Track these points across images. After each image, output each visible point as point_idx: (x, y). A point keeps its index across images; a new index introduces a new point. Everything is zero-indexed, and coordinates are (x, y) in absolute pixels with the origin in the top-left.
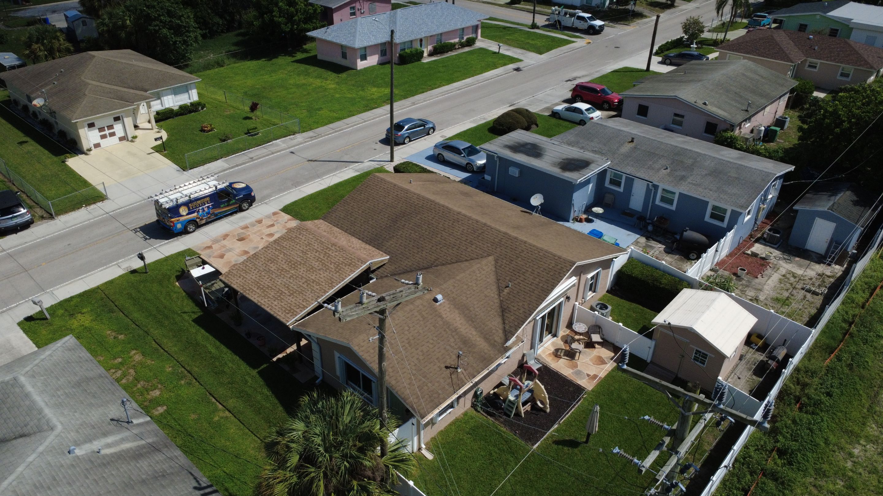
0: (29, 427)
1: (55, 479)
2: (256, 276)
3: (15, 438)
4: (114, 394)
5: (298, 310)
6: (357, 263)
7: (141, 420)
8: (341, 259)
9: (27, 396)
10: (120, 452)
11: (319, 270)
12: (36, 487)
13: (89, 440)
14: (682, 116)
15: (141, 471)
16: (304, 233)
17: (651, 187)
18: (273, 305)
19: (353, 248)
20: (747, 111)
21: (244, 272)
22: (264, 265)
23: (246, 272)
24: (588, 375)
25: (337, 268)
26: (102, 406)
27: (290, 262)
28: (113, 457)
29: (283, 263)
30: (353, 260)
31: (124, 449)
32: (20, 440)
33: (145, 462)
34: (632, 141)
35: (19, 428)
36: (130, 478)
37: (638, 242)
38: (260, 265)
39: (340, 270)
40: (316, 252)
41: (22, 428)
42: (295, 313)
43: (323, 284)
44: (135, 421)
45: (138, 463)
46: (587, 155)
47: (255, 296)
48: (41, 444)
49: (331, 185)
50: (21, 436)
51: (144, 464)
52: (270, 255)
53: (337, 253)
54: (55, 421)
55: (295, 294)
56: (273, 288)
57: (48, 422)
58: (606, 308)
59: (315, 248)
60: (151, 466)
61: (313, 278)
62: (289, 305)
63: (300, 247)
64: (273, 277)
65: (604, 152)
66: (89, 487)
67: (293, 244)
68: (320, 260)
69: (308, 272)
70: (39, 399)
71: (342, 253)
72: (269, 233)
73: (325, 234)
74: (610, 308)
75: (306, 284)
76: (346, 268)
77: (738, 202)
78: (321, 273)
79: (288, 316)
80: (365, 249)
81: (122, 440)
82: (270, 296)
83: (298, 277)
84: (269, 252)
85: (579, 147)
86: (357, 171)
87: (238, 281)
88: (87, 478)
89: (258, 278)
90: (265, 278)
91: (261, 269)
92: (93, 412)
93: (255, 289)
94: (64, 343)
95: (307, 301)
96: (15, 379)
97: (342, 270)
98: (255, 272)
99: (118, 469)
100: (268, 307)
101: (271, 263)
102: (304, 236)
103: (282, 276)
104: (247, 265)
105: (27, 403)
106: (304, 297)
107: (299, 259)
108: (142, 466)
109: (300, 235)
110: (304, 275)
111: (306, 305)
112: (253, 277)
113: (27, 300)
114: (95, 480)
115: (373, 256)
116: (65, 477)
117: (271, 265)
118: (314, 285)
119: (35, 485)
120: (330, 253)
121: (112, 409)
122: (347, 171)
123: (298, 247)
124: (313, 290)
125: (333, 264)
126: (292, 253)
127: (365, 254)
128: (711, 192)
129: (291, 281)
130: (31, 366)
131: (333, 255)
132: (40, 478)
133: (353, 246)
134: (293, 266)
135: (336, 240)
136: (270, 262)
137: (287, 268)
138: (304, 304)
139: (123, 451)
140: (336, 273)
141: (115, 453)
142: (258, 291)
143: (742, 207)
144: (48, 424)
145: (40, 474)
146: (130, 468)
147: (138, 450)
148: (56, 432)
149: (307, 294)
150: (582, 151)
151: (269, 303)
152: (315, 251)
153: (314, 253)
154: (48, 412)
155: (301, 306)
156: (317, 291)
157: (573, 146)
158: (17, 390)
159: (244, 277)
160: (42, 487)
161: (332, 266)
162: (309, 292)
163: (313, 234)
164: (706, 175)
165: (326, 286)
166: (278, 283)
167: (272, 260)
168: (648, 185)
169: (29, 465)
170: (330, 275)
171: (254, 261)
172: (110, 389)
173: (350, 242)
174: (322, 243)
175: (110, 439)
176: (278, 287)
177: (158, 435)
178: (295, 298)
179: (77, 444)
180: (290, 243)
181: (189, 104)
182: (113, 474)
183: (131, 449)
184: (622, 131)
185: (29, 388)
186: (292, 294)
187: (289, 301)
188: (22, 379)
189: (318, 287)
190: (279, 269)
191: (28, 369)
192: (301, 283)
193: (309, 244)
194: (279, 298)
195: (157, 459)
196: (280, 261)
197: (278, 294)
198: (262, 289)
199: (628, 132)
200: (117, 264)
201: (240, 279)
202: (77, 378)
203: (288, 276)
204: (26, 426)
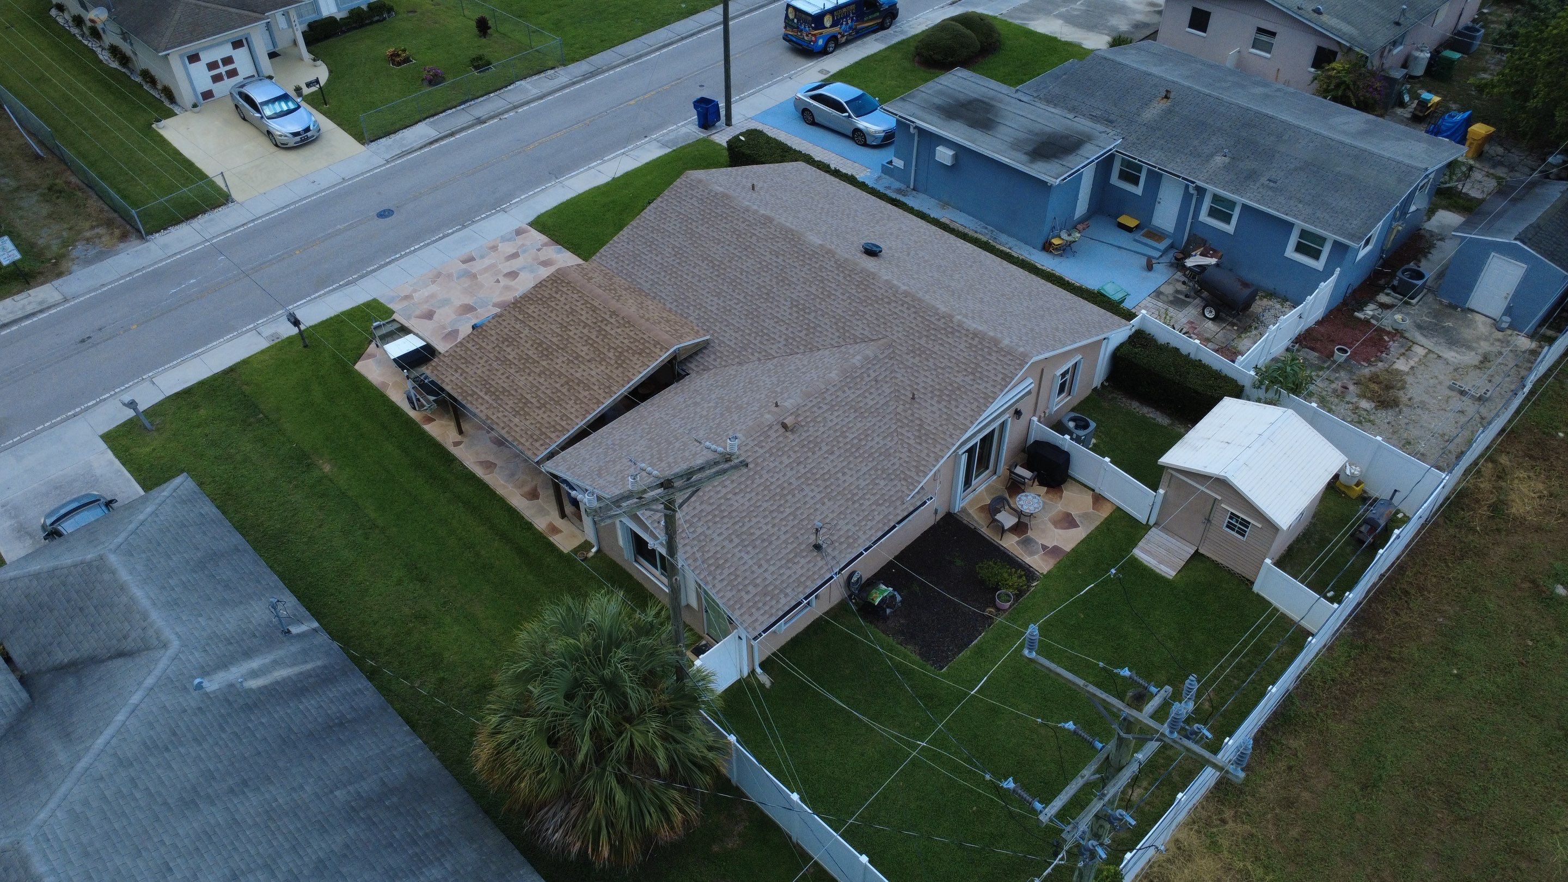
0: (130, 639)
1: (174, 734)
2: (484, 370)
3: (111, 658)
4: (258, 582)
5: (553, 436)
6: (653, 349)
7: (304, 628)
8: (626, 341)
9: (123, 588)
10: (272, 684)
11: (589, 361)
12: (148, 748)
13: (224, 664)
14: (1273, 34)
15: (306, 717)
16: (565, 289)
17: (1191, 191)
18: (512, 425)
19: (648, 320)
20: (1398, 24)
21: (463, 361)
22: (497, 349)
23: (467, 362)
24: (1044, 547)
25: (619, 358)
26: (241, 603)
27: (540, 345)
28: (262, 693)
29: (528, 345)
30: (647, 345)
31: (279, 679)
32: (119, 662)
33: (312, 702)
34: (1166, 97)
35: (114, 642)
36: (290, 729)
37: (1161, 293)
38: (489, 348)
39: (624, 361)
40: (584, 328)
41: (119, 640)
42: (547, 441)
43: (596, 388)
44: (295, 630)
45: (301, 702)
46: (1083, 124)
47: (483, 408)
48: (150, 673)
49: (618, 175)
50: (121, 654)
51: (310, 704)
52: (506, 330)
53: (619, 330)
54: (168, 634)
55: (548, 406)
56: (513, 392)
57: (158, 633)
58: (1086, 426)
59: (583, 318)
60: (321, 707)
61: (578, 375)
62: (538, 425)
63: (557, 316)
64: (512, 371)
65: (1112, 117)
66: (227, 746)
67: (545, 310)
68: (590, 342)
69: (571, 365)
70: (140, 594)
71: (627, 330)
72: (509, 270)
73: (600, 291)
74: (1093, 425)
75: (567, 387)
76: (634, 359)
77: (1348, 225)
78: (593, 366)
79: (537, 445)
80: (668, 321)
81: (276, 664)
82: (507, 407)
83: (553, 373)
84: (505, 323)
85: (1067, 108)
86: (665, 145)
87: (453, 378)
88: (223, 730)
89: (487, 373)
90: (499, 374)
91: (491, 356)
92: (227, 616)
93: (482, 394)
94: (175, 490)
95: (568, 418)
96: (101, 558)
97: (628, 361)
98: (482, 362)
99: (269, 713)
100: (503, 428)
101: (507, 346)
102: (564, 296)
103: (527, 371)
104: (467, 349)
105: (124, 599)
106: (563, 411)
107: (554, 340)
108: (306, 708)
109: (557, 293)
110: (563, 371)
111: (567, 427)
112: (479, 372)
113: (112, 393)
114: (235, 734)
115: (681, 337)
116: (189, 730)
117: (509, 350)
118: (580, 389)
119: (145, 743)
120: (608, 329)
121: (257, 608)
122: (647, 146)
123: (553, 315)
124: (577, 398)
125: (612, 350)
126: (543, 327)
127: (667, 332)
128: (1300, 206)
129: (542, 380)
130: (123, 535)
131: (612, 332)
132: (152, 733)
133: (647, 316)
134: (545, 353)
135: (619, 305)
136: (506, 343)
137: (535, 357)
138: (564, 423)
139: (277, 683)
140: (617, 368)
141: (265, 687)
142: (486, 398)
143: (1353, 235)
144: (158, 638)
145: (151, 725)
146: (289, 711)
147: (301, 681)
148: (171, 652)
149: (568, 407)
150: (1071, 116)
151: (505, 419)
152: (582, 324)
153: (580, 328)
154: (156, 616)
155: (558, 427)
156: (585, 400)
157: (1055, 106)
158: (106, 577)
159: (464, 372)
160: (157, 746)
161: (611, 355)
162: (571, 402)
163: (579, 291)
164: (1295, 169)
165: (601, 392)
166: (521, 384)
167: (507, 340)
168: (1187, 186)
169: (133, 711)
170: (607, 371)
171: (480, 341)
172: (252, 573)
173: (642, 308)
174: (594, 309)
175: (255, 664)
176: (519, 391)
177: (332, 652)
178: (548, 413)
179: (205, 673)
180: (540, 307)
181: (364, 7)
182: (263, 723)
183: (289, 677)
184: (1150, 74)
185: (124, 575)
186: (544, 405)
187: (538, 418)
188: (113, 559)
189: (586, 393)
190: (521, 358)
191: (120, 539)
192: (558, 386)
193: (572, 312)
194: (522, 413)
195: (331, 696)
196: (522, 342)
197: (521, 405)
198: (494, 393)
199: (1161, 78)
200: (255, 328)
201: (457, 375)
202: (199, 555)
203: (537, 371)
204: (125, 637)
